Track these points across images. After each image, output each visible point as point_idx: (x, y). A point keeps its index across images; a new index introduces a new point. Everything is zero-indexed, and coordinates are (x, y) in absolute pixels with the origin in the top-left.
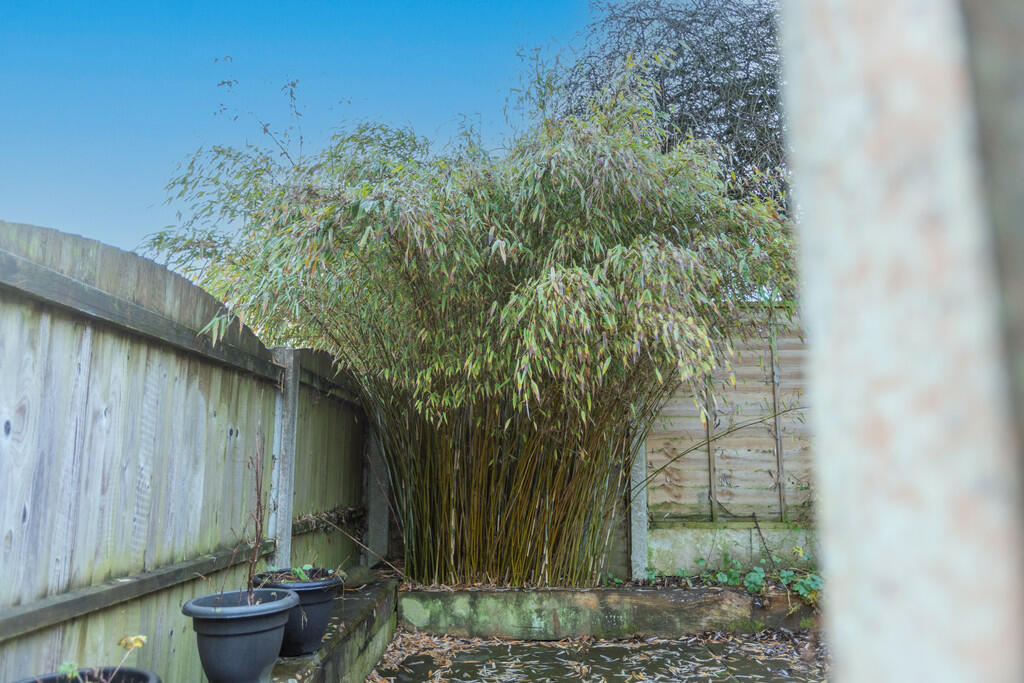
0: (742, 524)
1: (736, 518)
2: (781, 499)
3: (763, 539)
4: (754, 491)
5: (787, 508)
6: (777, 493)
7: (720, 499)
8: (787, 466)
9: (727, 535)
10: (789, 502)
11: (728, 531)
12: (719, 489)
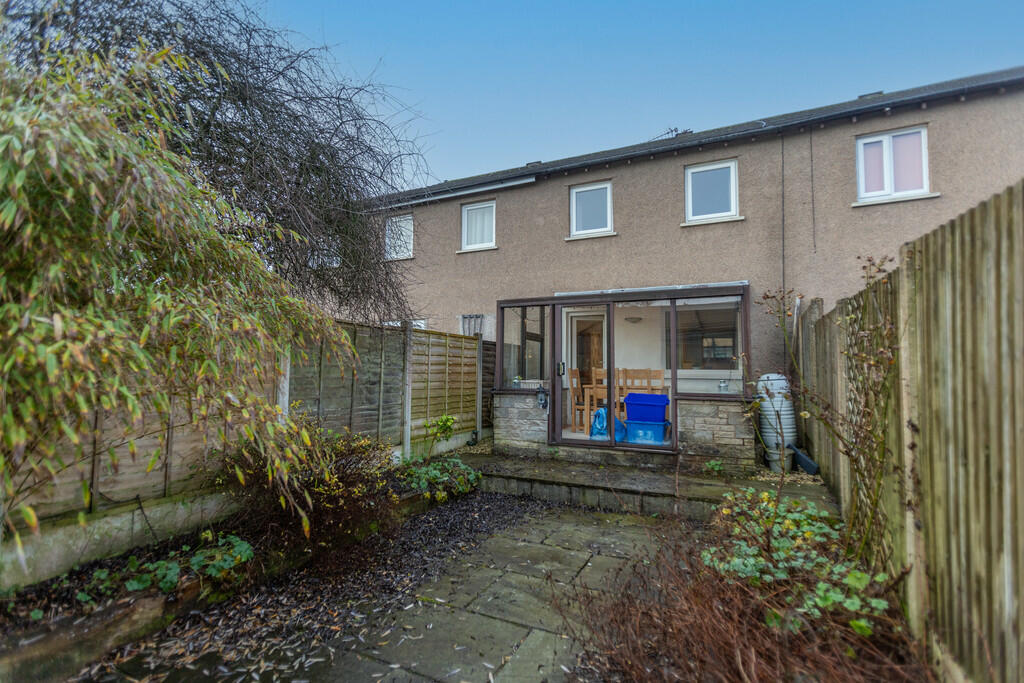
0: (124, 509)
1: (118, 504)
2: (166, 477)
3: (146, 517)
4: (140, 474)
5: (171, 484)
6: (163, 472)
7: (102, 490)
8: (175, 448)
9: (107, 523)
10: (173, 478)
11: (108, 519)
12: (101, 479)
